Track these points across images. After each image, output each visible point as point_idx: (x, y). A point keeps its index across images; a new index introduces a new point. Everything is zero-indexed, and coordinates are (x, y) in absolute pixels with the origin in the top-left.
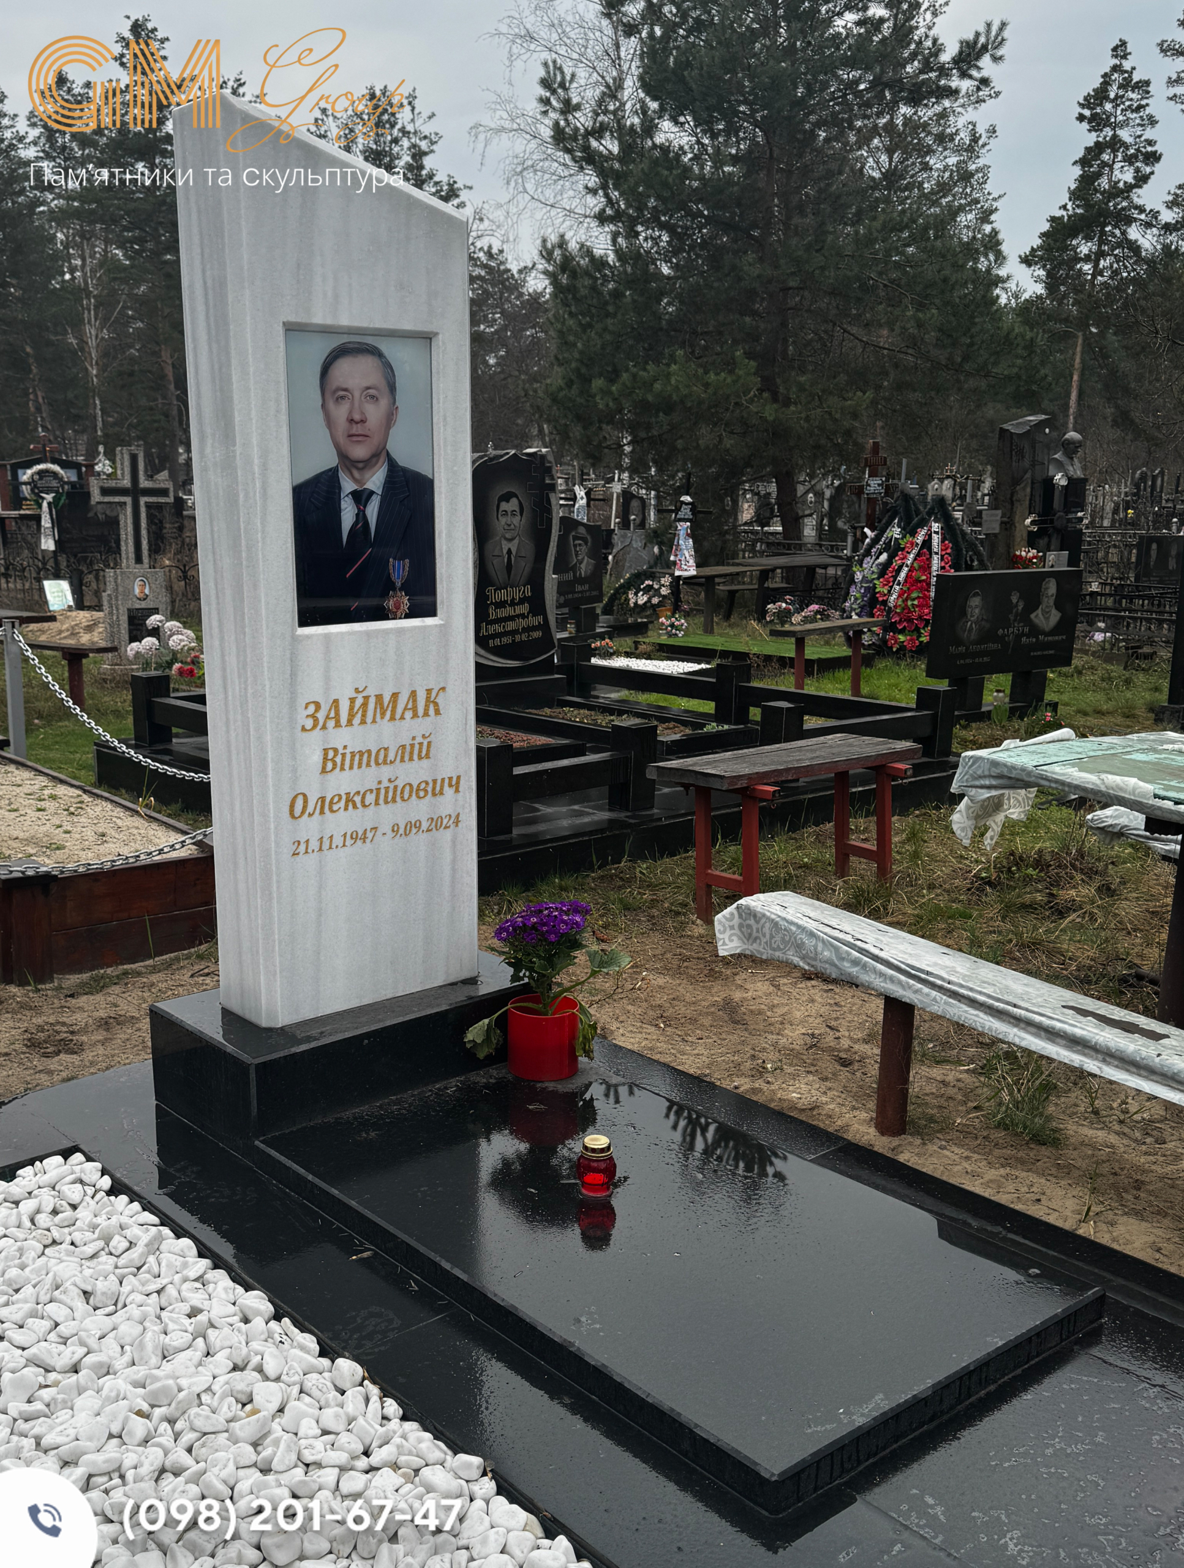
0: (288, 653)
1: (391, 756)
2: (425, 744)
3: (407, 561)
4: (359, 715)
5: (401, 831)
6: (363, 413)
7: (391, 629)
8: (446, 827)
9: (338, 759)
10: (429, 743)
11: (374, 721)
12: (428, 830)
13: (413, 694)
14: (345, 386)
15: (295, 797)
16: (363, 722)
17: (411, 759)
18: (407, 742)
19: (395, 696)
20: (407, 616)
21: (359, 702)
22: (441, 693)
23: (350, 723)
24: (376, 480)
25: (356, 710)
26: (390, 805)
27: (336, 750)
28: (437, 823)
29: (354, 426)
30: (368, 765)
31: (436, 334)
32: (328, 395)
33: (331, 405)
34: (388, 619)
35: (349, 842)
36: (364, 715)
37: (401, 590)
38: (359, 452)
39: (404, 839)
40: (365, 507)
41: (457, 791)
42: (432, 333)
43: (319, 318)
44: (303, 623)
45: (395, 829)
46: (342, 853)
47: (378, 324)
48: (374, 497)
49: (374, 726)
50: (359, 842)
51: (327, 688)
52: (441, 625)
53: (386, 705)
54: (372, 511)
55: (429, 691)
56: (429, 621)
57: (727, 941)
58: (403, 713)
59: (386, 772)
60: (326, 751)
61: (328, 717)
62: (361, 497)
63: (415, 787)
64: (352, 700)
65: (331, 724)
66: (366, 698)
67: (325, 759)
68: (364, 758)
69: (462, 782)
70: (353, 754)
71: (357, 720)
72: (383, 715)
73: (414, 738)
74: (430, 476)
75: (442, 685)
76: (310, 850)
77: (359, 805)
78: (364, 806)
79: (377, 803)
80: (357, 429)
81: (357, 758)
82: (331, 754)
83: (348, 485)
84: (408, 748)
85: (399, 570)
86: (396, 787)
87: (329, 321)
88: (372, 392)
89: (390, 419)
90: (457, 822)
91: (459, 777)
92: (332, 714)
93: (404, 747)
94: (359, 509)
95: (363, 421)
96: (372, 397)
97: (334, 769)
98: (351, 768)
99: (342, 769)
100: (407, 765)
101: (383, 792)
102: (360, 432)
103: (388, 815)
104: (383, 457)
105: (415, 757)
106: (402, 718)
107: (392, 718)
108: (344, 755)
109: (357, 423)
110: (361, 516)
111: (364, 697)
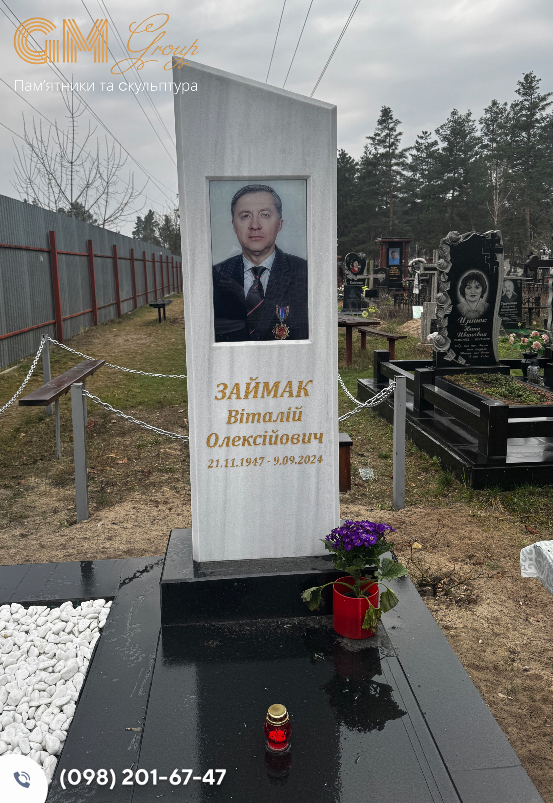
0: (207, 357)
1: (274, 418)
2: (298, 412)
3: (288, 307)
4: (253, 393)
5: (281, 461)
6: (259, 224)
7: (275, 346)
8: (312, 463)
9: (239, 417)
10: (301, 413)
11: (263, 397)
12: (299, 463)
13: (290, 384)
14: (247, 210)
15: (211, 435)
16: (255, 397)
17: (288, 420)
18: (285, 410)
19: (277, 384)
20: (288, 338)
21: (253, 385)
22: (309, 384)
23: (246, 397)
24: (267, 262)
25: (250, 390)
26: (273, 446)
27: (237, 412)
28: (305, 460)
29: (254, 232)
30: (258, 421)
31: (309, 177)
32: (236, 215)
33: (238, 221)
34: (275, 339)
35: (245, 463)
36: (256, 393)
37: (284, 323)
38: (257, 246)
39: (282, 466)
40: (260, 276)
41: (320, 441)
42: (306, 176)
43: (228, 173)
44: (217, 341)
45: (276, 460)
46: (240, 469)
47: (268, 173)
48: (266, 271)
49: (262, 399)
50: (252, 465)
51: (232, 377)
52: (309, 345)
53: (271, 388)
54: (265, 279)
55: (301, 382)
56: (302, 342)
57: (527, 567)
58: (282, 394)
59: (270, 427)
60: (230, 412)
61: (232, 393)
62: (257, 272)
63: (290, 437)
64: (248, 384)
65: (234, 396)
66: (258, 384)
67: (230, 415)
68: (255, 417)
69: (324, 437)
70: (248, 415)
71: (251, 395)
72: (269, 394)
73: (290, 408)
74: (305, 259)
75: (310, 379)
76: (219, 466)
77: (252, 443)
78: (255, 444)
79: (264, 443)
80: (255, 233)
81: (251, 417)
82: (234, 413)
83: (249, 265)
84: (286, 414)
85: (283, 312)
86: (277, 436)
87: (235, 174)
88: (265, 212)
89: (278, 227)
90: (320, 460)
91: (322, 434)
92: (235, 391)
93: (283, 413)
94: (256, 278)
95: (259, 229)
96: (266, 215)
97: (235, 422)
98: (247, 422)
99: (241, 422)
100: (285, 424)
101: (268, 438)
102: (257, 235)
103: (271, 451)
104: (273, 248)
105: (291, 419)
106: (282, 396)
107: (275, 396)
108: (242, 415)
109: (255, 230)
110: (258, 283)
111: (256, 383)
